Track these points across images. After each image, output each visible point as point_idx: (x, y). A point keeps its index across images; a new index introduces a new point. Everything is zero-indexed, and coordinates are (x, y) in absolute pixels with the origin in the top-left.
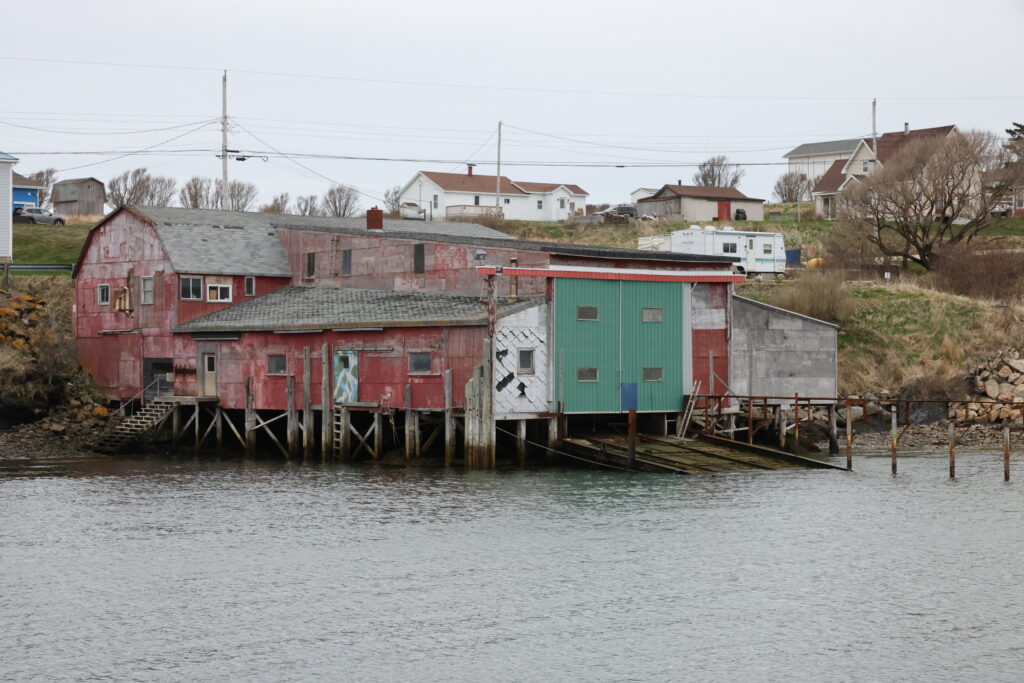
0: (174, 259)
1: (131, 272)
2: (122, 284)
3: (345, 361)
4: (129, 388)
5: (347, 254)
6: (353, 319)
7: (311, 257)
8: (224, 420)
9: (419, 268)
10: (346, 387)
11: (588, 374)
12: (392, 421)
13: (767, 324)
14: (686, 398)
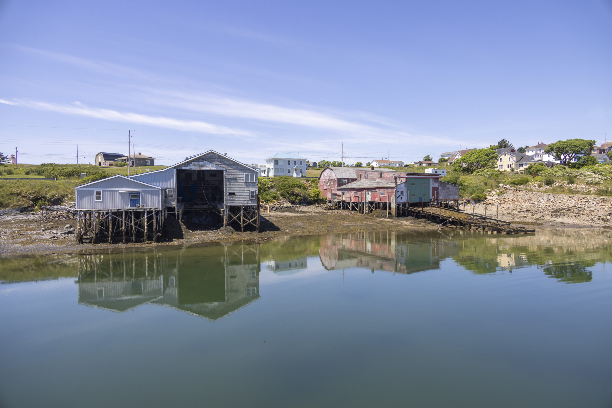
0: (337, 176)
1: (329, 178)
2: (328, 180)
3: (368, 193)
4: (329, 198)
5: (368, 174)
6: (370, 186)
7: (361, 175)
8: (346, 204)
9: (381, 177)
10: (369, 198)
11: (413, 195)
12: (377, 204)
13: (446, 186)
14: (431, 200)
